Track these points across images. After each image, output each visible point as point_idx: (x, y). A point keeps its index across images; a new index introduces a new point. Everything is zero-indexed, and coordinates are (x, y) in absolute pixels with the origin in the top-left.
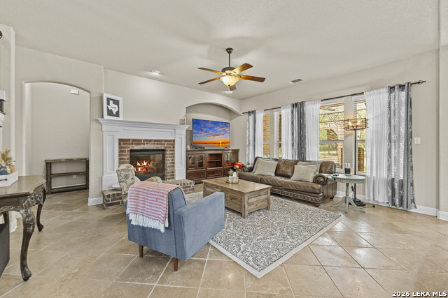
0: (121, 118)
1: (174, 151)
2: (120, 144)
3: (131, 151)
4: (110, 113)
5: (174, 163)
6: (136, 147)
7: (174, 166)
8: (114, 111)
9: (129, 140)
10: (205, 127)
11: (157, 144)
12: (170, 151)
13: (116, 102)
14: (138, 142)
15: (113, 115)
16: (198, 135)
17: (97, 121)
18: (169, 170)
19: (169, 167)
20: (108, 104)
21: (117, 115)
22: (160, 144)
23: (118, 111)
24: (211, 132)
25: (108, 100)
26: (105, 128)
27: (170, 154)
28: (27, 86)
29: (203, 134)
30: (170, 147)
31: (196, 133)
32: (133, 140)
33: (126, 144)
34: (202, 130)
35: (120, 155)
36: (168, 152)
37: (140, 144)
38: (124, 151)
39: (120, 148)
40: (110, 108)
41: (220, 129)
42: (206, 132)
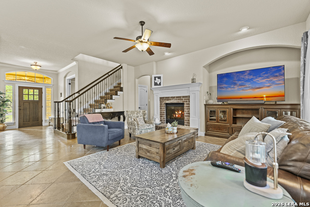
0: (162, 86)
1: (189, 104)
2: (160, 100)
4: (156, 84)
5: (189, 114)
6: (167, 102)
7: (189, 116)
8: (158, 83)
9: (164, 98)
10: (239, 80)
11: (178, 99)
12: (187, 104)
13: (159, 78)
14: (168, 98)
15: (157, 85)
16: (230, 89)
17: (151, 89)
18: (186, 118)
19: (186, 116)
20: (155, 80)
21: (160, 84)
22: (180, 99)
23: (160, 83)
24: (248, 84)
25: (155, 78)
26: (154, 92)
27: (186, 107)
28: (137, 80)
29: (236, 88)
30: (187, 102)
31: (226, 88)
32: (166, 98)
33: (163, 100)
34: (235, 84)
36: (185, 105)
37: (169, 100)
38: (162, 104)
39: (160, 102)
40: (156, 82)
41: (264, 81)
42: (241, 85)
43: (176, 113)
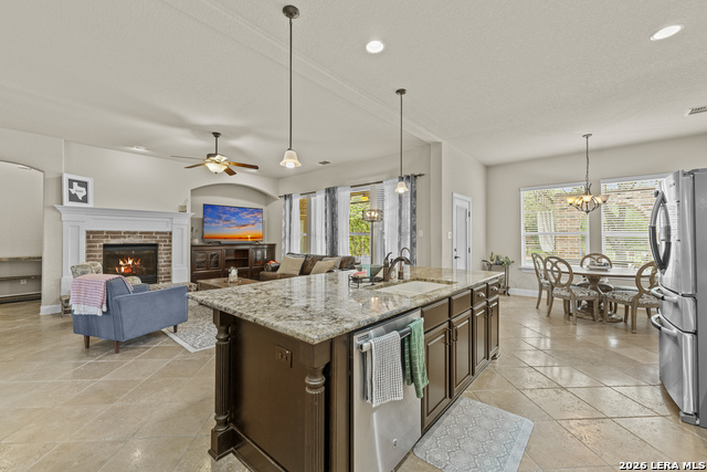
0: (90, 205)
1: (170, 246)
2: (88, 237)
3: (105, 246)
4: (73, 198)
5: (170, 262)
6: (113, 242)
7: (170, 266)
8: (80, 196)
9: (102, 232)
10: (224, 213)
11: (145, 237)
12: (165, 245)
13: (84, 184)
14: (115, 234)
15: (79, 201)
16: (214, 225)
17: (55, 208)
18: (162, 270)
19: (164, 266)
20: (71, 186)
21: (85, 199)
22: (149, 237)
23: (86, 196)
24: (234, 220)
25: (71, 182)
26: (65, 217)
27: (164, 250)
29: (221, 223)
30: (165, 241)
31: (210, 222)
32: (108, 232)
33: (98, 237)
34: (220, 218)
35: (87, 252)
37: (118, 237)
38: (94, 247)
39: (88, 242)
40: (73, 191)
41: (249, 216)
42: (226, 220)
43: (121, 263)
